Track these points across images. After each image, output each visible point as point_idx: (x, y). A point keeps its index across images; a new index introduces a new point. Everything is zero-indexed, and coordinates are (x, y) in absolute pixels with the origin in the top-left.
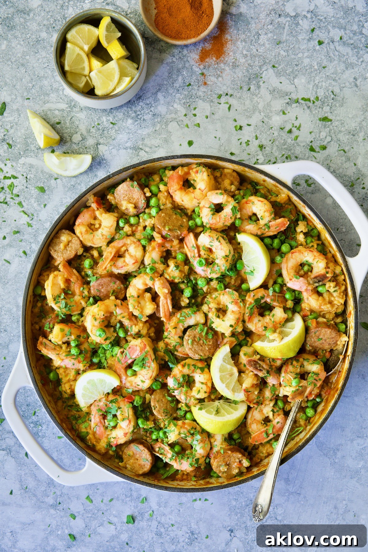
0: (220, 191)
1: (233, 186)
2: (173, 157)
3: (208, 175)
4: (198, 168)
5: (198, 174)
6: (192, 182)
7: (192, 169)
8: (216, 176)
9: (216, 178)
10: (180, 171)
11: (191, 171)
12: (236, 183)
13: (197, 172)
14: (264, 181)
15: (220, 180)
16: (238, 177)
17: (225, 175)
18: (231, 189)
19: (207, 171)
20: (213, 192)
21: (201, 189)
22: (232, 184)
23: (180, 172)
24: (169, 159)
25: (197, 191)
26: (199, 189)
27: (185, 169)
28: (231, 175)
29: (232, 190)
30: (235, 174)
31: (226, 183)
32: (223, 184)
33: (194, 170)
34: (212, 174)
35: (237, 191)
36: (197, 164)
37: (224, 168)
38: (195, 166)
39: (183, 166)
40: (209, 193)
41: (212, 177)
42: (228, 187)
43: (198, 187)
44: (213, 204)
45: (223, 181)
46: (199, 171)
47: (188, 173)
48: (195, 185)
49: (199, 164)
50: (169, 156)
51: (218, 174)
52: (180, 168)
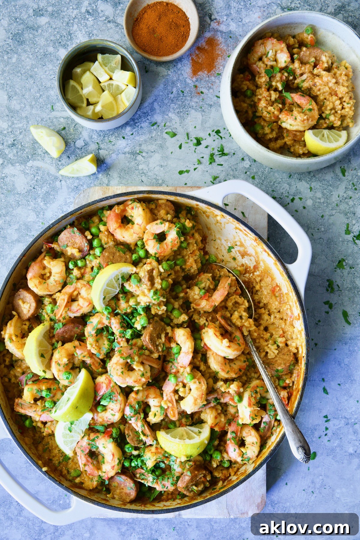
0: (159, 221)
1: (169, 215)
2: (107, 198)
3: (144, 210)
4: (133, 205)
5: (134, 210)
6: (130, 218)
7: (128, 206)
8: (152, 208)
9: (152, 211)
10: (117, 209)
11: (127, 208)
12: (171, 212)
13: (133, 208)
14: (197, 205)
15: (156, 212)
16: (172, 205)
17: (160, 206)
18: (168, 218)
19: (142, 206)
20: (151, 224)
21: (139, 223)
22: (167, 213)
23: (116, 211)
24: (103, 201)
25: (135, 226)
26: (137, 224)
27: (121, 207)
28: (166, 205)
29: (169, 219)
30: (169, 204)
31: (162, 213)
32: (160, 214)
33: (130, 206)
34: (148, 207)
35: (174, 219)
36: (131, 200)
37: (158, 200)
38: (130, 202)
39: (119, 204)
40: (148, 227)
41: (147, 210)
42: (165, 217)
43: (136, 222)
44: (156, 234)
45: (159, 211)
46: (135, 207)
47: (124, 210)
48: (133, 220)
49: (134, 200)
50: (103, 198)
51: (153, 206)
52: (116, 207)
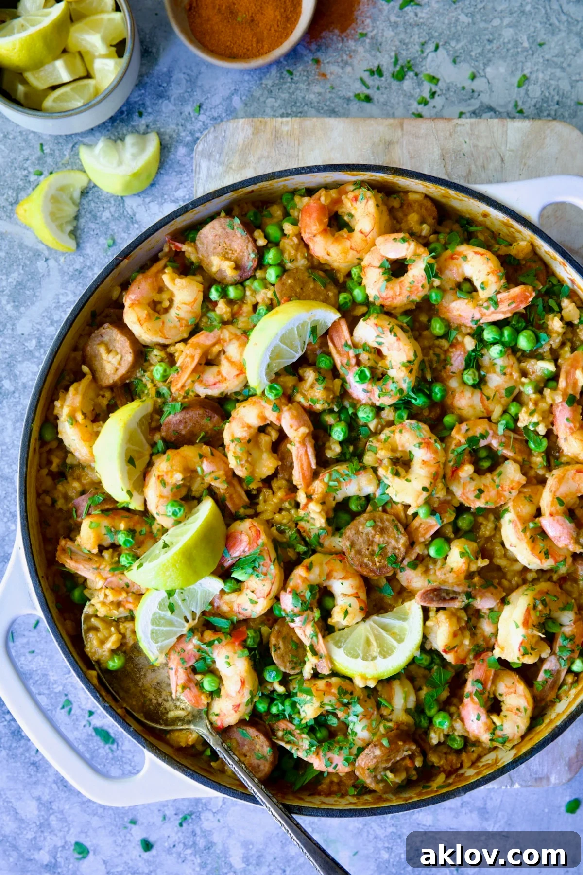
0: (401, 235)
1: (424, 225)
2: (310, 170)
3: (377, 205)
4: (357, 192)
5: (358, 203)
6: (346, 218)
7: (346, 193)
8: (393, 207)
9: (391, 211)
10: (323, 198)
11: (343, 197)
12: (430, 220)
13: (356, 199)
14: (485, 215)
15: (400, 215)
16: (434, 208)
17: (410, 205)
18: (422, 230)
19: (375, 196)
20: (387, 236)
21: (363, 231)
22: (422, 221)
23: (323, 199)
24: (301, 173)
25: (357, 236)
26: (361, 232)
27: (333, 193)
28: (421, 205)
29: (424, 233)
30: (429, 204)
31: (413, 219)
32: (407, 221)
33: (351, 195)
34: (385, 203)
35: (432, 236)
36: (355, 183)
37: (407, 192)
38: (351, 187)
39: (327, 187)
40: (380, 240)
41: (384, 208)
42: (416, 228)
43: (357, 228)
44: (388, 260)
45: (406, 215)
46: (360, 198)
47: (338, 202)
48: (352, 224)
49: (360, 184)
50: (303, 168)
51: (396, 204)
52: (322, 192)
